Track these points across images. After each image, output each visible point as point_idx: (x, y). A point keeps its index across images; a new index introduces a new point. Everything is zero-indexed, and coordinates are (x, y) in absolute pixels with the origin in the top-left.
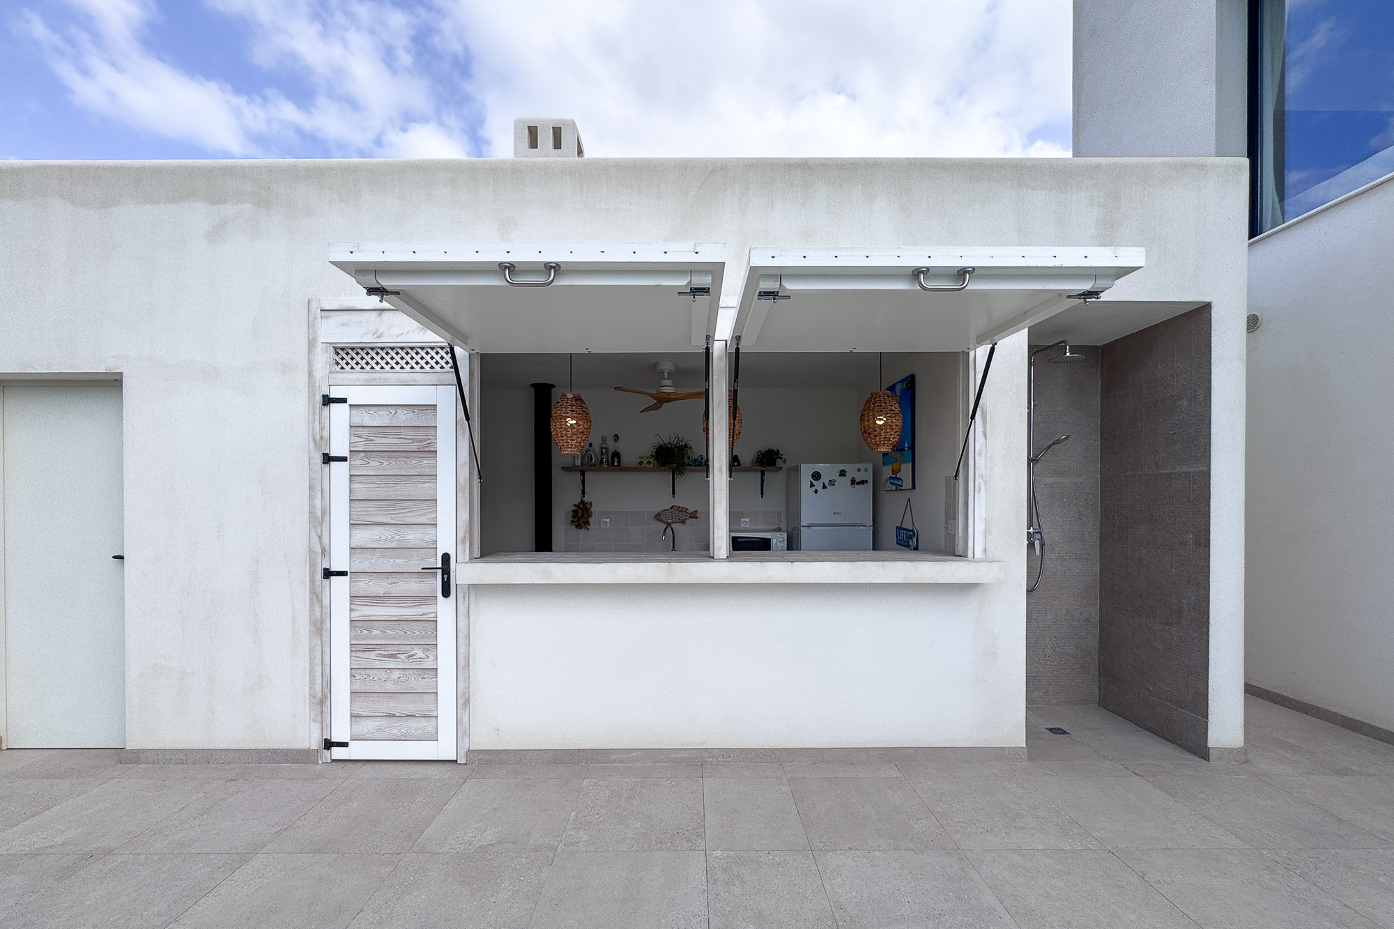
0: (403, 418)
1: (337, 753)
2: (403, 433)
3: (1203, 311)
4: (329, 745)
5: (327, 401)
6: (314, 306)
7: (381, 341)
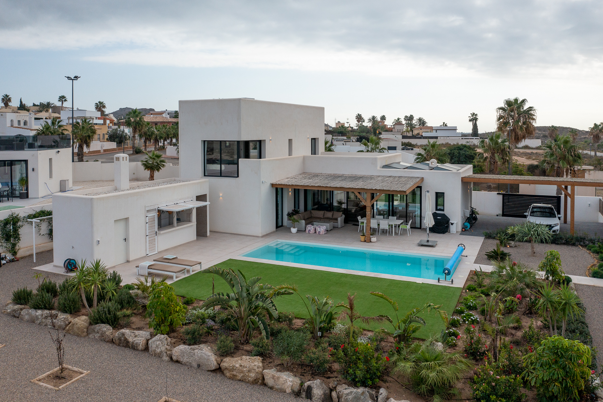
0: (152, 217)
1: (148, 255)
2: (153, 219)
3: (206, 195)
4: (147, 255)
5: (147, 217)
6: (145, 206)
7: (151, 209)
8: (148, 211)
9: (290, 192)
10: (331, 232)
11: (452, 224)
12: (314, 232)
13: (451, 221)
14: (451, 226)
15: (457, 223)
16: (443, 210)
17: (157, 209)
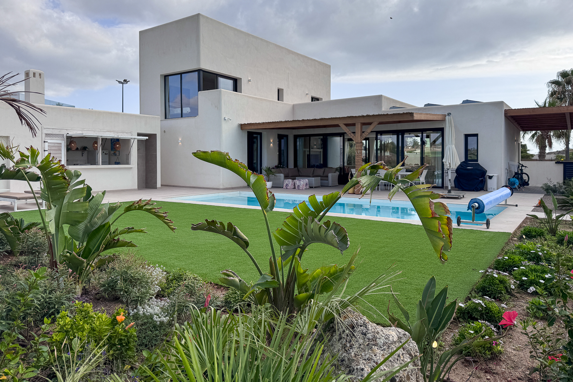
0: (56, 145)
2: (56, 147)
3: (156, 135)
5: (45, 142)
6: (43, 127)
7: (53, 133)
8: (47, 135)
9: (271, 143)
10: (315, 188)
11: (490, 177)
12: (293, 187)
13: (489, 174)
14: (489, 181)
15: (498, 176)
16: (477, 160)
17: (65, 135)
